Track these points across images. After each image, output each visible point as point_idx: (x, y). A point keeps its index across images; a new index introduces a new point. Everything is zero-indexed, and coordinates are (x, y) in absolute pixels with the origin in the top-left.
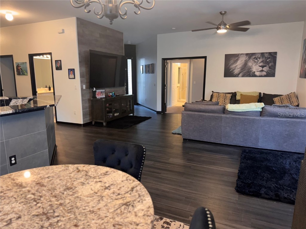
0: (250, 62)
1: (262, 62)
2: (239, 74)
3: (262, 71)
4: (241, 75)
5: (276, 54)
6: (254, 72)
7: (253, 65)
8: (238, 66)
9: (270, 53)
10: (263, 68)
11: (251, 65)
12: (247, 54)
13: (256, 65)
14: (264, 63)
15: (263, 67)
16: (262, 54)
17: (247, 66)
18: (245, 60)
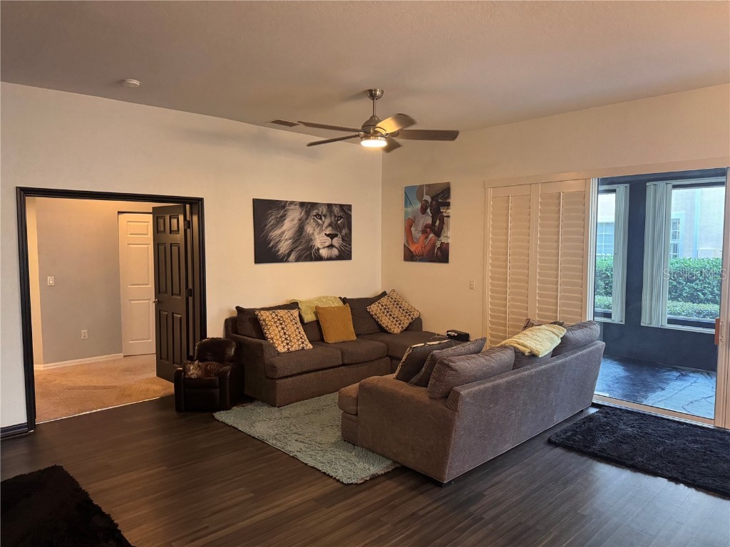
0: (308, 223)
1: (330, 225)
2: (289, 254)
3: (331, 246)
4: (292, 257)
5: (351, 210)
6: (318, 249)
7: (316, 233)
8: (284, 232)
9: (341, 206)
10: (332, 239)
11: (311, 232)
12: (302, 204)
13: (319, 233)
14: (333, 227)
15: (332, 236)
16: (329, 206)
17: (304, 234)
18: (300, 220)
